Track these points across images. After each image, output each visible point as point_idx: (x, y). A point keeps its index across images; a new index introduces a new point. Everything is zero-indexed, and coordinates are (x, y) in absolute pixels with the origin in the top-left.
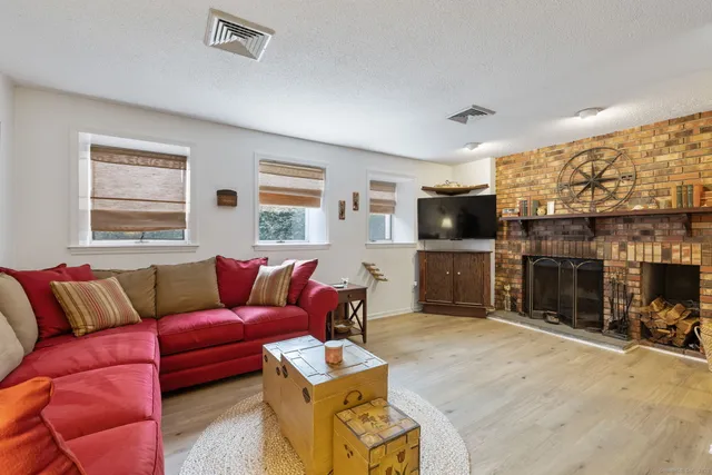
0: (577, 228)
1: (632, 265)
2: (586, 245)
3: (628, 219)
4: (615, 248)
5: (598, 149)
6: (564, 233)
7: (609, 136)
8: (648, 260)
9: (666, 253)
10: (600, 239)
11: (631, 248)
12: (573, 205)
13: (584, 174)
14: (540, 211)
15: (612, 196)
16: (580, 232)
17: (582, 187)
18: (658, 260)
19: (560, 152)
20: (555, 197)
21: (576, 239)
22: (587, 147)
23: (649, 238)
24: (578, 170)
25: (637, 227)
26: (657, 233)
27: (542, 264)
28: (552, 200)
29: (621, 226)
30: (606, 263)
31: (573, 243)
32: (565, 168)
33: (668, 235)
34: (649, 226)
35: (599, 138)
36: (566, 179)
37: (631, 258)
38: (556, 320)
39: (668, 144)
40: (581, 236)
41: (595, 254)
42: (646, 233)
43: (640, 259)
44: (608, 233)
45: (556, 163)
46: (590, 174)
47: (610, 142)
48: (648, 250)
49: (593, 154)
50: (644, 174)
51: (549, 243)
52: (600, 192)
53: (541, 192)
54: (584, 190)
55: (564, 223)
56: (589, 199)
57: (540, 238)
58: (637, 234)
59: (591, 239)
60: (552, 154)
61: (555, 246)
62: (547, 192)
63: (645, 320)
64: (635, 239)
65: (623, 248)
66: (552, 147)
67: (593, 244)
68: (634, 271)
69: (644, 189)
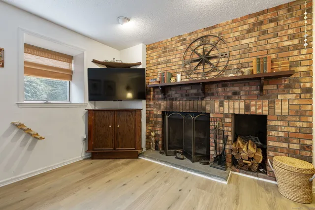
0: (194, 91)
1: (227, 116)
2: (199, 103)
3: (224, 83)
4: (217, 104)
5: (206, 36)
6: (186, 95)
7: (213, 27)
8: (237, 112)
9: (247, 107)
10: (208, 98)
11: (226, 104)
12: (192, 76)
13: (198, 54)
14: (173, 80)
15: (215, 69)
16: (196, 94)
17: (197, 63)
18: (242, 112)
19: (184, 40)
20: (181, 70)
21: (194, 99)
22: (200, 35)
23: (237, 97)
24: (194, 51)
25: (230, 89)
26: (242, 93)
27: (173, 117)
28: (179, 72)
29: (220, 89)
30: (211, 115)
31: (192, 102)
32: (187, 51)
33: (249, 95)
34: (237, 89)
35: (207, 29)
36: (188, 58)
37: (226, 111)
38: (181, 157)
39: (249, 31)
40: (197, 97)
41: (204, 109)
42: (235, 93)
43: (231, 112)
44: (213, 94)
45: (182, 47)
46: (202, 54)
47: (214, 31)
48: (237, 105)
49: (203, 40)
50: (234, 53)
51: (178, 103)
52: (208, 66)
53: (173, 68)
54: (198, 65)
55: (187, 88)
56: (201, 71)
57: (172, 99)
58: (230, 94)
59: (202, 99)
60: (180, 41)
61: (182, 104)
62: (177, 67)
63: (233, 153)
64: (229, 98)
65: (221, 105)
66: (179, 36)
67: (204, 102)
68: (228, 120)
69: (234, 63)
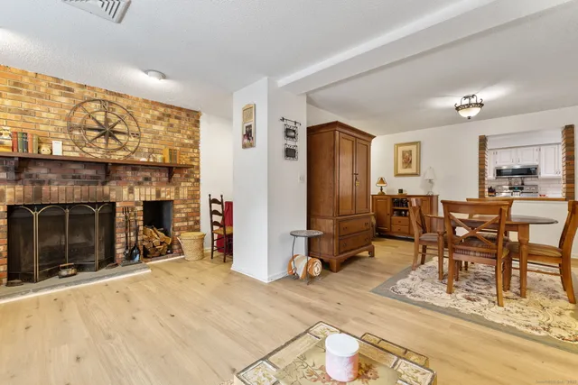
0: (91, 172)
1: (137, 204)
2: (99, 188)
3: (135, 167)
4: (125, 191)
5: (110, 103)
6: (74, 177)
7: (120, 95)
8: (148, 199)
9: (158, 194)
10: (113, 183)
11: (136, 190)
12: (85, 149)
13: (98, 122)
14: (45, 150)
15: (123, 147)
16: (92, 177)
18: (154, 199)
19: (69, 89)
20: (63, 136)
21: (89, 183)
22: (100, 97)
23: (148, 183)
24: (90, 115)
25: (141, 174)
26: (153, 179)
27: (47, 213)
28: (58, 139)
29: (129, 173)
30: (118, 205)
31: (85, 188)
32: (75, 109)
33: (160, 182)
34: (148, 174)
35: (112, 93)
36: (77, 121)
37: (137, 199)
40: (94, 180)
41: (108, 197)
42: (147, 179)
43: (143, 199)
44: (120, 178)
45: (64, 100)
46: (103, 123)
47: (121, 101)
48: (148, 193)
49: (106, 105)
50: (146, 135)
51: (54, 189)
52: (112, 141)
53: (42, 127)
54: (99, 137)
55: (74, 166)
56: (102, 146)
57: (41, 183)
58: (141, 180)
59: (104, 184)
60: (58, 87)
61: (59, 190)
62: (51, 128)
63: (145, 244)
64: (139, 184)
65: (131, 191)
66: (58, 80)
67: (106, 188)
68: (140, 208)
69: (145, 146)
